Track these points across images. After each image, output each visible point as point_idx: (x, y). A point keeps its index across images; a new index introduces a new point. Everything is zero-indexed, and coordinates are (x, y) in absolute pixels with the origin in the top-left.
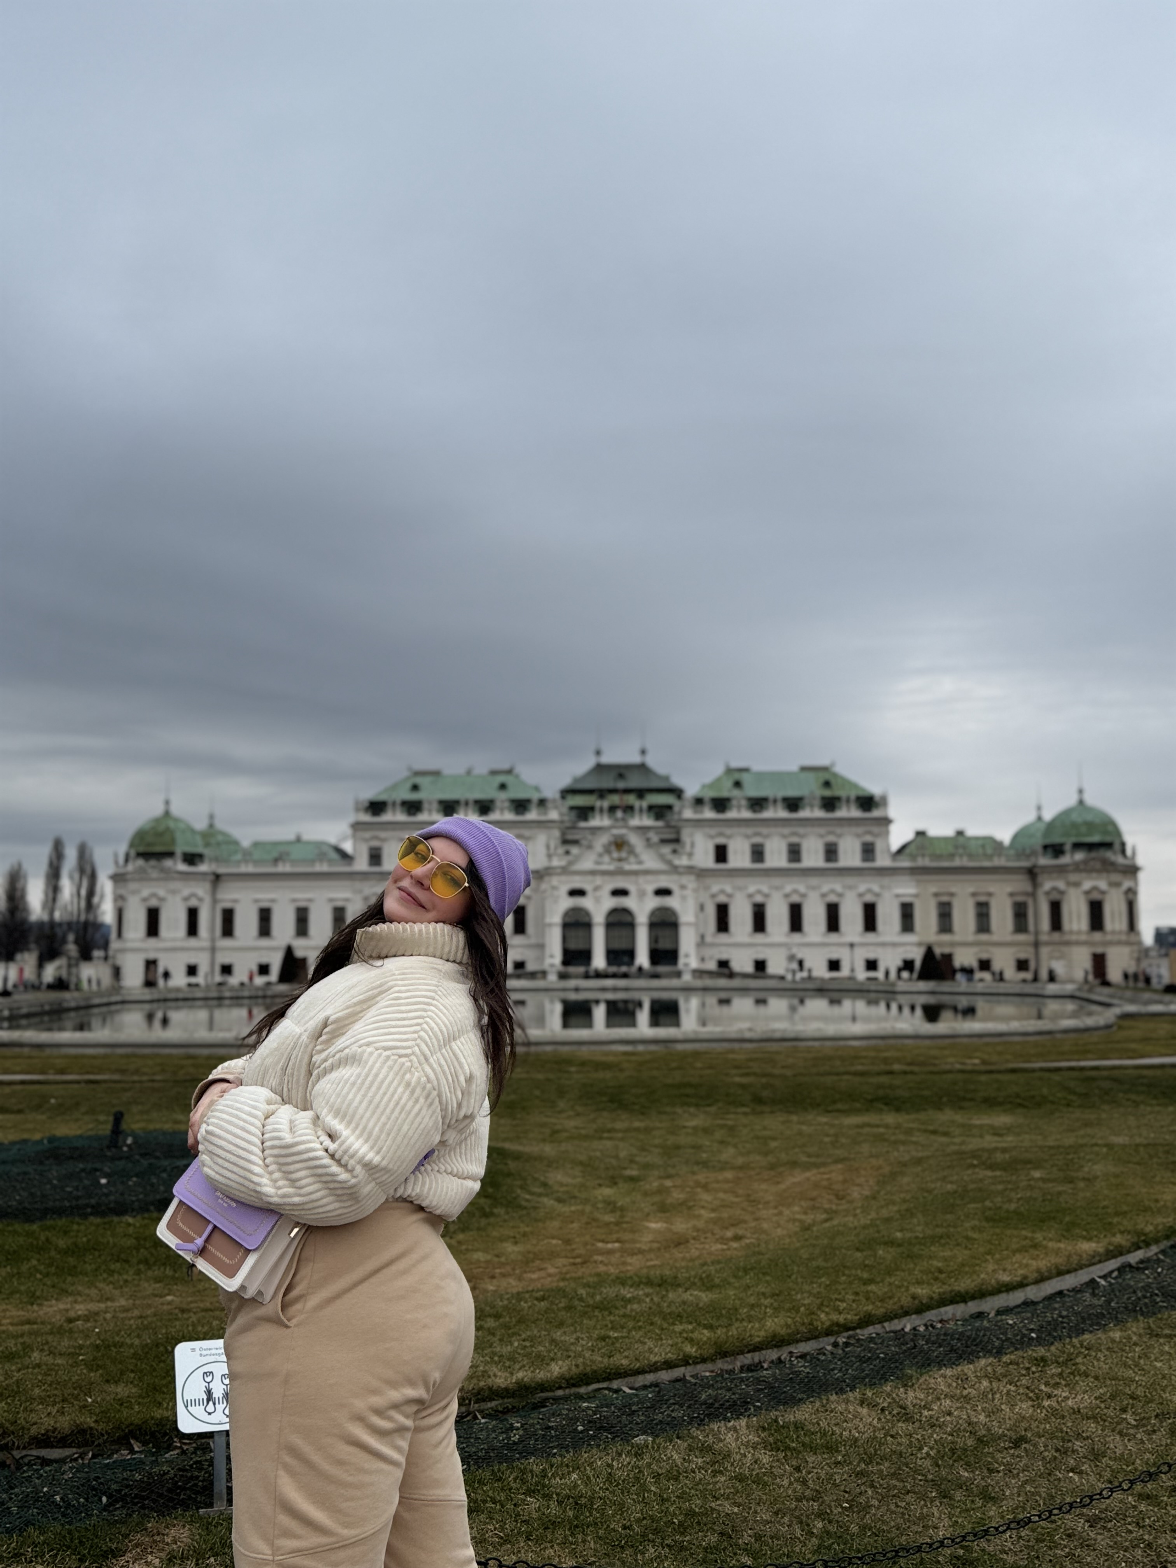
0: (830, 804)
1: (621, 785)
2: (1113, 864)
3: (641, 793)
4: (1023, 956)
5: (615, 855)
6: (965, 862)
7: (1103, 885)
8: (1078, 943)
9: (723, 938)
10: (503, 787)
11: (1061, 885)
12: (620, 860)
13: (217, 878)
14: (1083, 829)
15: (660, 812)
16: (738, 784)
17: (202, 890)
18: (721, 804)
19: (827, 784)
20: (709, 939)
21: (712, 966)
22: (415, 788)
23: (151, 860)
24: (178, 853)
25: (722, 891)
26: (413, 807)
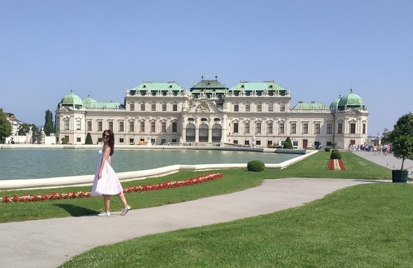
0: (271, 93)
1: (209, 87)
2: (359, 112)
3: (214, 89)
4: (329, 141)
6: (314, 112)
7: (355, 119)
8: (346, 137)
9: (236, 134)
10: (171, 86)
11: (342, 119)
12: (204, 110)
13: (86, 113)
14: (351, 101)
15: (220, 95)
16: (243, 86)
17: (81, 116)
18: (237, 93)
19: (271, 86)
20: (231, 134)
21: (232, 142)
22: (145, 86)
23: (66, 107)
24: (74, 105)
25: (236, 119)
26: (143, 93)
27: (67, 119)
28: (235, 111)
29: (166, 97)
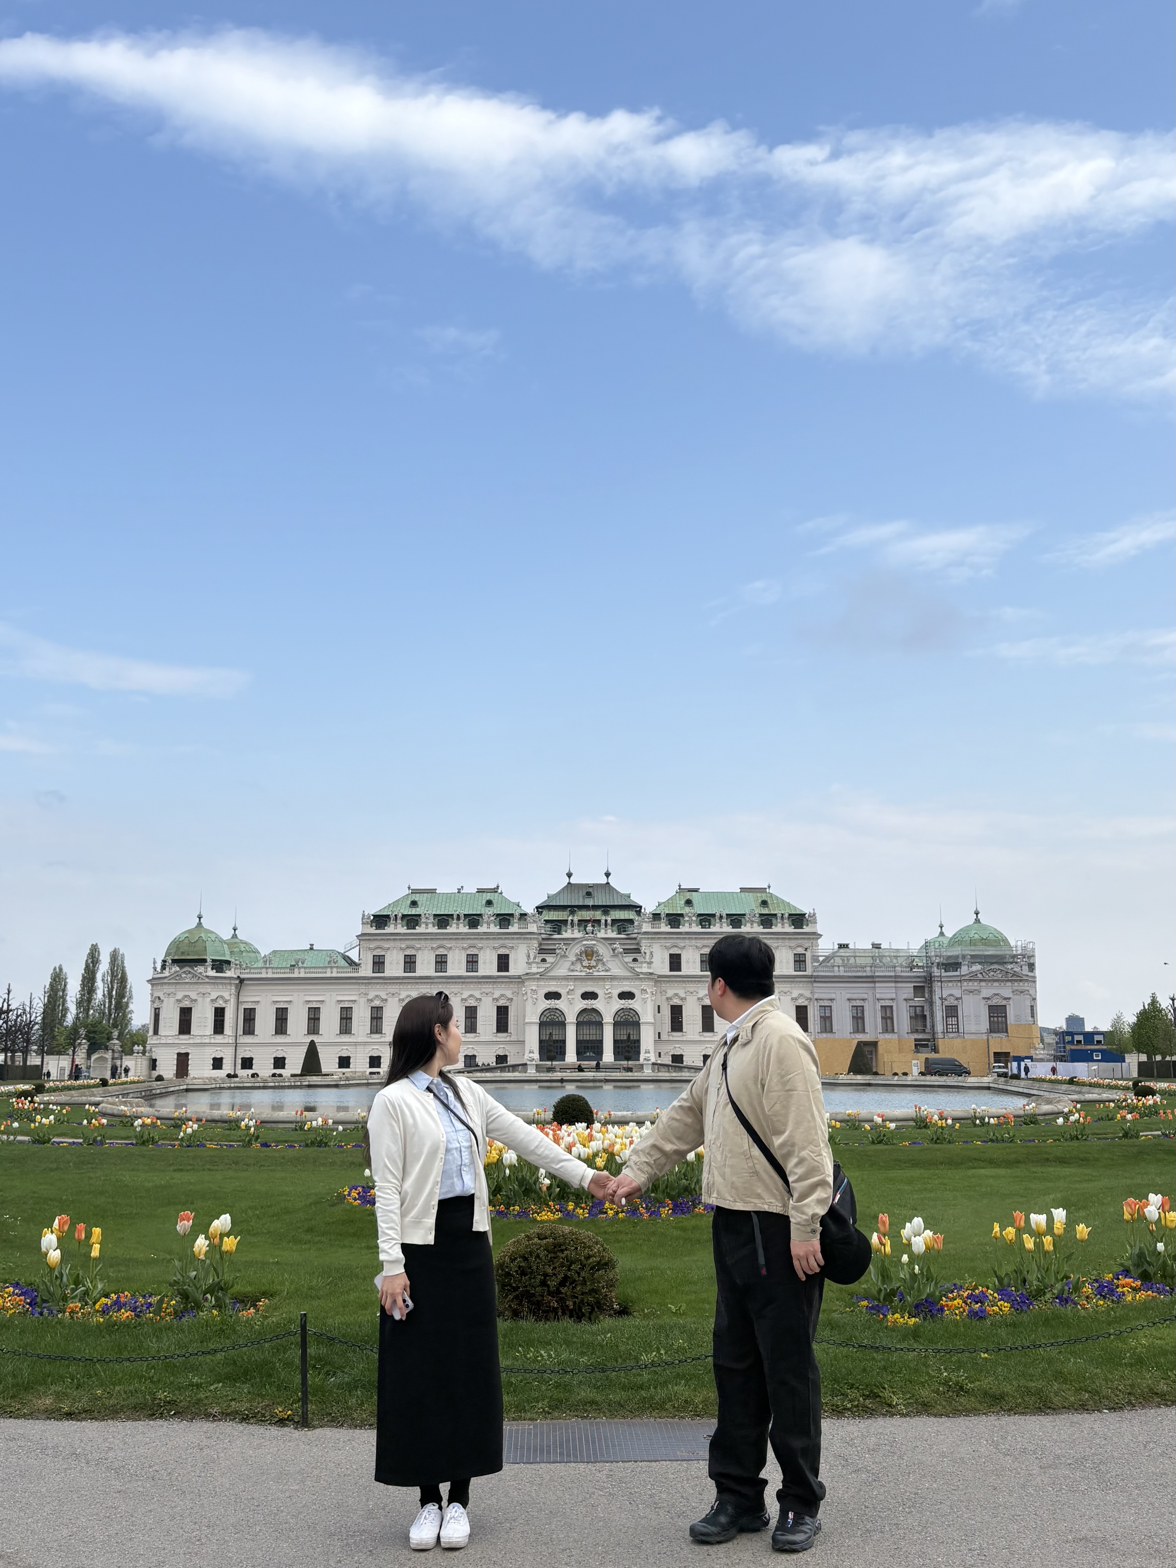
0: (767, 920)
1: (590, 902)
3: (606, 909)
5: (585, 963)
6: (882, 972)
7: (1005, 993)
9: (677, 1035)
10: (489, 903)
11: (956, 992)
12: (590, 967)
13: (241, 982)
14: (981, 944)
15: (622, 925)
16: (689, 902)
17: (228, 993)
18: (675, 920)
19: (764, 903)
20: (664, 1036)
21: (668, 1060)
22: (414, 904)
23: (185, 966)
24: (209, 960)
25: (676, 995)
26: (412, 921)
27: (186, 1004)
28: (671, 970)
29: (478, 934)
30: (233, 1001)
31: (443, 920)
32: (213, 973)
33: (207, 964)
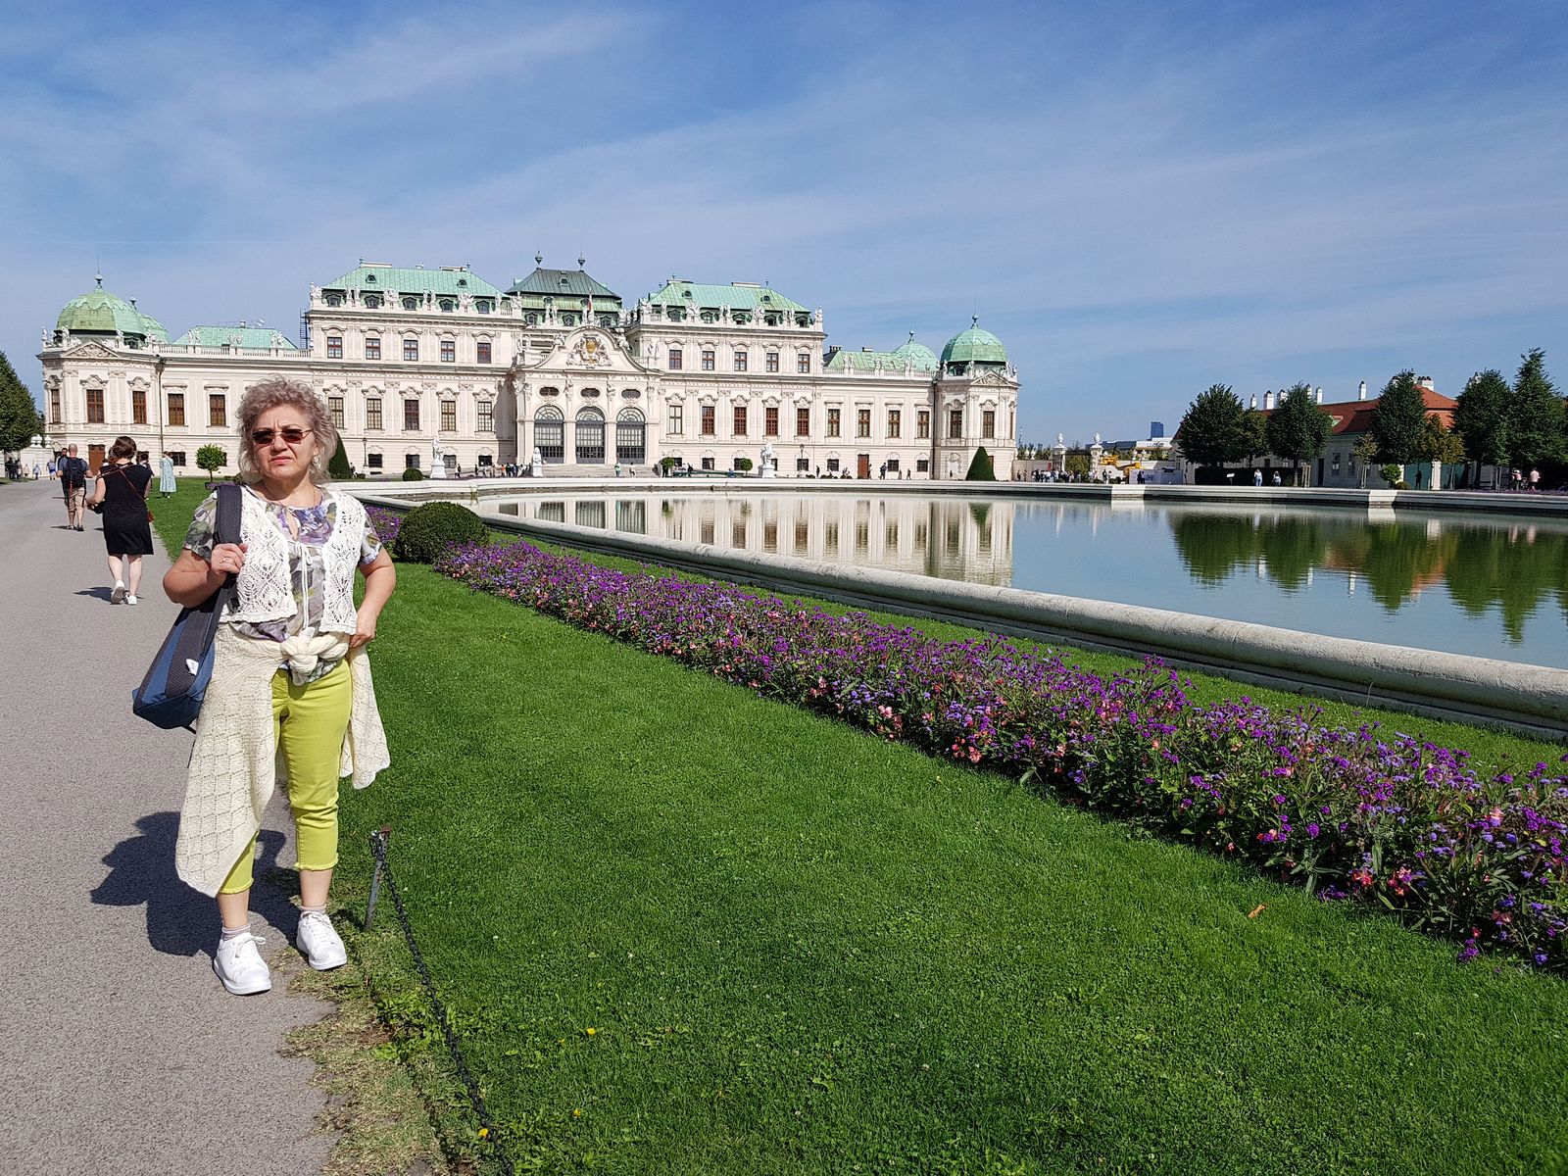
0: (771, 316)
3: (585, 300)
4: (924, 458)
5: (586, 356)
7: (994, 398)
8: (973, 448)
9: (676, 437)
10: (463, 282)
11: (962, 398)
12: (591, 361)
13: (161, 364)
14: (982, 350)
15: (605, 318)
16: (688, 294)
17: (147, 373)
18: (676, 311)
19: (767, 298)
20: (663, 439)
22: (373, 278)
23: (87, 339)
24: (119, 332)
25: (677, 395)
26: (374, 298)
27: (94, 385)
28: (672, 366)
29: (454, 318)
30: (155, 385)
31: (410, 299)
32: (127, 349)
33: (117, 337)
